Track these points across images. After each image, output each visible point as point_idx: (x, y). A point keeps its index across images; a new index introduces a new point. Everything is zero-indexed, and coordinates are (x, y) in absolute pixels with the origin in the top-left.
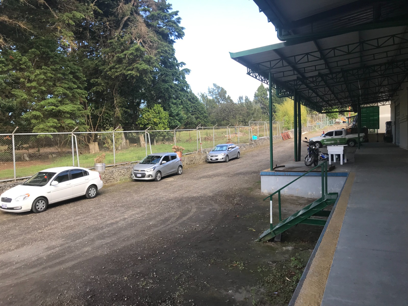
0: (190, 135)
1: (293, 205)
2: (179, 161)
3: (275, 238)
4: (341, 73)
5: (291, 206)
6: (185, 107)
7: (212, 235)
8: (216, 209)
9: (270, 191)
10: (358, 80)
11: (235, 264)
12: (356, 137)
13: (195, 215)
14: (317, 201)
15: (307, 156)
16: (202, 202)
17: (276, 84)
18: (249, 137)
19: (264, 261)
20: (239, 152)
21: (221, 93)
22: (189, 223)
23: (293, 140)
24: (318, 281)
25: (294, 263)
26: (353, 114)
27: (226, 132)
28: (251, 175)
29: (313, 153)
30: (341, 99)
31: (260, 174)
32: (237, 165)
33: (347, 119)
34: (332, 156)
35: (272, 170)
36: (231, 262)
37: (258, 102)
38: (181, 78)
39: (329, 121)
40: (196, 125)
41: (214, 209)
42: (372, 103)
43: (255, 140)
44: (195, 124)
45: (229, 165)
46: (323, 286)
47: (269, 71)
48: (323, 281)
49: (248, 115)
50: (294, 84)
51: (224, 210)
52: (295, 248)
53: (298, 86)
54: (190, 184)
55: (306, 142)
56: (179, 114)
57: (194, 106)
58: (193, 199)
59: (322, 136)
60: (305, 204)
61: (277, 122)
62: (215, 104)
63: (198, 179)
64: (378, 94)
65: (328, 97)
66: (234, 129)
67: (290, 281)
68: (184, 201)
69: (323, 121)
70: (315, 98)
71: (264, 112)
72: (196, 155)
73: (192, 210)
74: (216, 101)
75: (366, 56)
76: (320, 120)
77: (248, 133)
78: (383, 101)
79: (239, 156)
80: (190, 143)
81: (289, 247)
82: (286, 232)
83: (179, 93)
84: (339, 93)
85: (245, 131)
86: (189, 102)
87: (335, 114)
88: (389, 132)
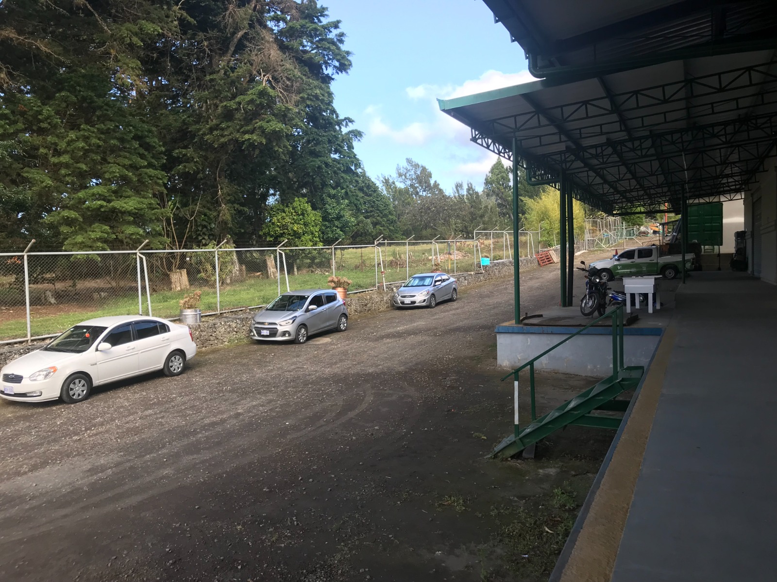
0: (362, 256)
1: (558, 389)
2: (341, 305)
3: (524, 453)
4: (650, 139)
5: (555, 391)
6: (354, 203)
7: (403, 447)
8: (412, 398)
9: (515, 362)
10: (683, 153)
11: (448, 501)
12: (678, 262)
13: (371, 408)
14: (604, 382)
15: (586, 296)
16: (384, 383)
17: (525, 160)
18: (474, 260)
19: (502, 495)
20: (455, 289)
21: (422, 177)
22: (361, 423)
24: (605, 533)
25: (560, 500)
26: (673, 217)
27: (430, 250)
28: (479, 332)
29: (596, 291)
30: (650, 188)
31: (496, 330)
32: (451, 312)
33: (661, 227)
34: (633, 296)
35: (519, 323)
36: (441, 496)
37: (491, 193)
38: (346, 148)
39: (628, 229)
40: (374, 237)
41: (409, 396)
42: (710, 195)
43: (486, 267)
44: (372, 236)
45: (436, 313)
46: (615, 542)
47: (512, 134)
48: (615, 533)
49: (473, 218)
50: (559, 159)
51: (426, 398)
52: (562, 471)
53: (568, 164)
54: (362, 350)
55: (583, 270)
56: (342, 217)
57: (369, 201)
58: (368, 378)
60: (581, 388)
61: (529, 232)
62: (409, 197)
63: (378, 341)
64: (720, 180)
65: (626, 184)
66: (446, 244)
67: (551, 533)
68: (351, 381)
69: (615, 230)
70: (601, 187)
71: (504, 214)
72: (374, 294)
73: (365, 399)
74: (412, 192)
75: (698, 106)
76: (610, 229)
77: (472, 253)
78: (730, 192)
79: (455, 297)
80: (362, 271)
81: (550, 470)
82: (544, 440)
83: (342, 177)
84: (647, 176)
85: (467, 249)
86: (361, 194)
87: (638, 217)
88: (741, 250)
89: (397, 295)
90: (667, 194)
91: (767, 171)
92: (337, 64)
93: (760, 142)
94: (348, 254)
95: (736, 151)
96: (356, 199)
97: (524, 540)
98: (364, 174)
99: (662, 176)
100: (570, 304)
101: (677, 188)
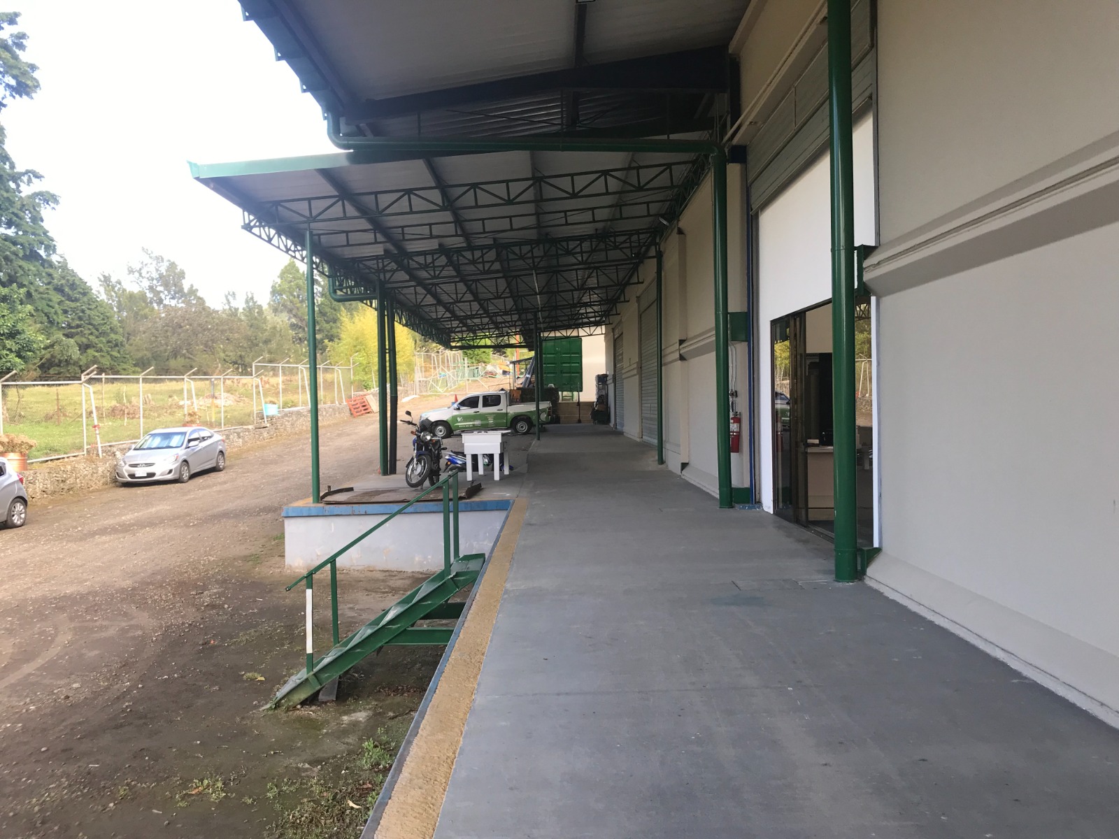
0: (58, 399)
1: (373, 594)
2: (14, 483)
3: (320, 694)
4: (494, 250)
5: (369, 597)
6: (42, 311)
7: (123, 711)
8: (142, 628)
9: (312, 560)
10: (534, 272)
11: (197, 787)
12: (531, 412)
13: (66, 654)
14: (433, 580)
15: (412, 459)
16: (94, 609)
17: (327, 264)
18: (253, 407)
19: (287, 762)
20: (221, 452)
21: (169, 276)
22: (47, 681)
23: (377, 417)
24: (422, 799)
25: (371, 757)
26: (527, 354)
27: (181, 391)
28: (259, 518)
29: (426, 452)
30: (496, 314)
31: (283, 514)
32: (215, 489)
33: (511, 366)
34: (475, 457)
35: (318, 502)
36: (185, 783)
37: (281, 307)
38: (28, 220)
39: (471, 368)
40: (83, 369)
41: (137, 627)
42: (567, 327)
43: (272, 418)
44: (80, 366)
45: (189, 491)
46: (434, 810)
47: (306, 226)
48: (435, 797)
49: (253, 344)
50: (375, 266)
51: (168, 627)
52: (376, 714)
53: (388, 275)
54: (53, 556)
55: (409, 423)
56: (18, 333)
57: (74, 309)
58: (62, 604)
59: (452, 407)
60: (405, 590)
61: (336, 368)
62: (147, 307)
63: (81, 539)
64: (578, 309)
65: (465, 306)
66: (207, 382)
67: (357, 809)
68: (29, 612)
69: (454, 368)
70: (433, 309)
71: (300, 339)
72: (78, 462)
73: (57, 639)
74: (152, 299)
75: (549, 213)
76: (448, 366)
77: (250, 396)
78: (590, 324)
79: (221, 464)
80: (58, 423)
81: (358, 714)
82: (351, 672)
83: (20, 267)
84: (492, 299)
85: (242, 390)
86: (56, 297)
87: (484, 352)
88: (602, 398)
89: (122, 463)
90: (517, 324)
91: (628, 301)
92: (13, 82)
93: (619, 265)
94: (33, 395)
95: (594, 274)
96: (48, 305)
97: (317, 826)
98: (64, 266)
99: (511, 299)
100: (393, 471)
101: (530, 316)
